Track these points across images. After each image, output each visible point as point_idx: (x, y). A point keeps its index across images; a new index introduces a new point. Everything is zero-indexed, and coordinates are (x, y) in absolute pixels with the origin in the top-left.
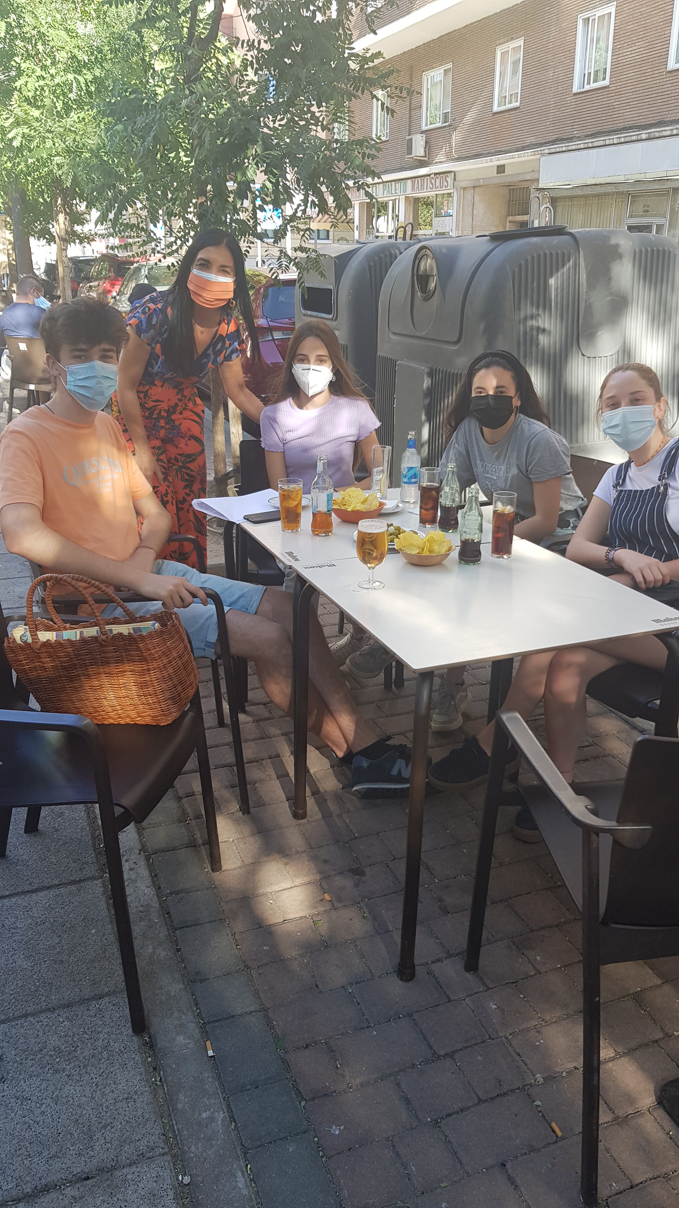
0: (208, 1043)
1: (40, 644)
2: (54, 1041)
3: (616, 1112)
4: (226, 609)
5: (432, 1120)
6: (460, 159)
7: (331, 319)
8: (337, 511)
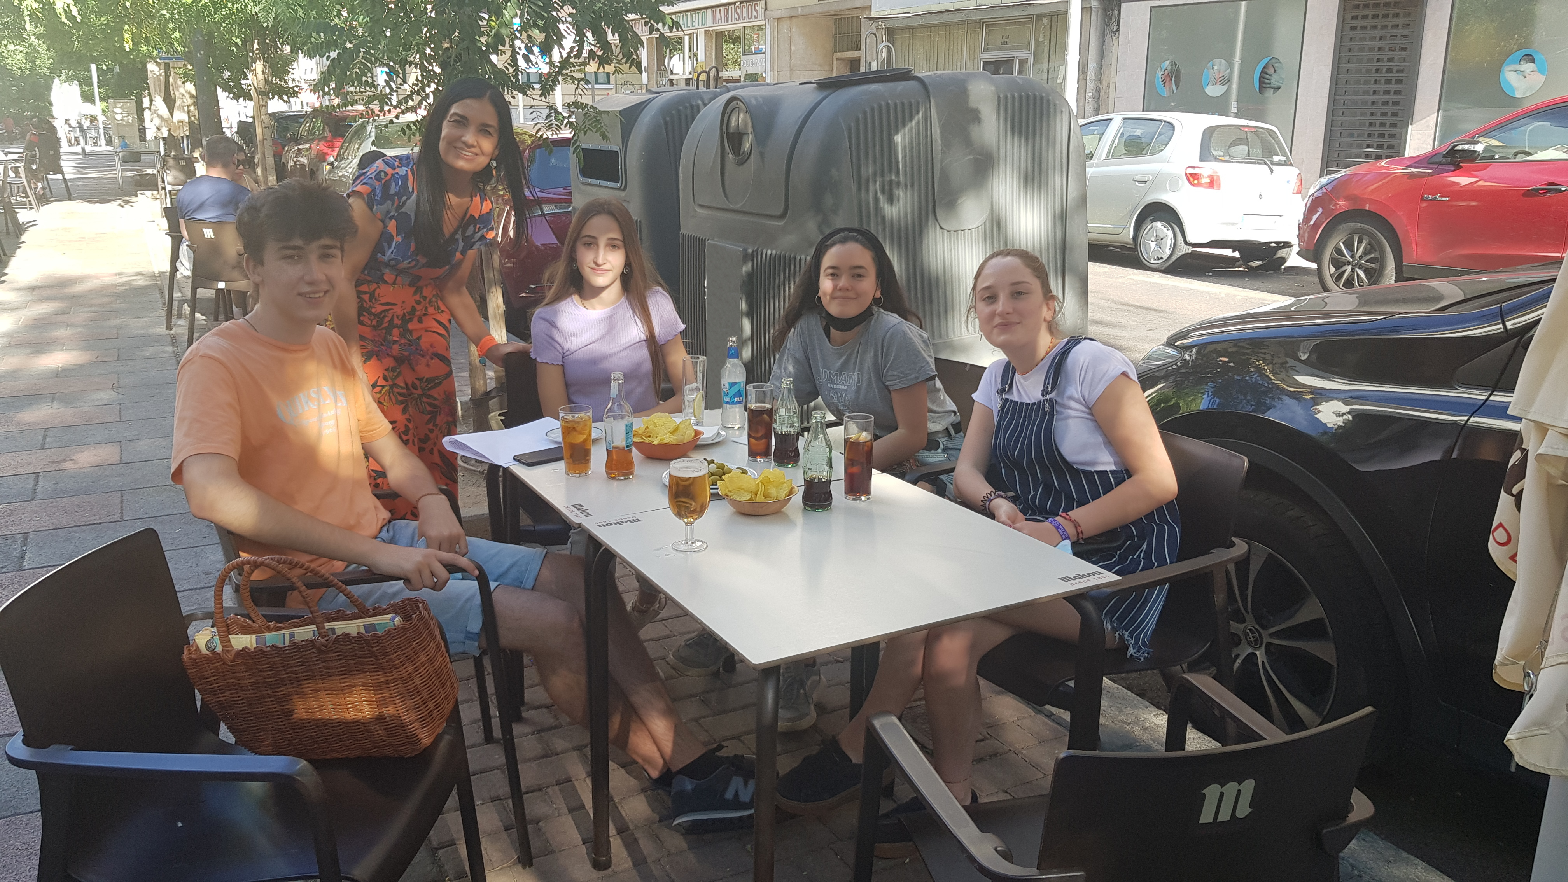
1: (233, 653)
4: (493, 585)
7: (619, 189)
8: (639, 446)
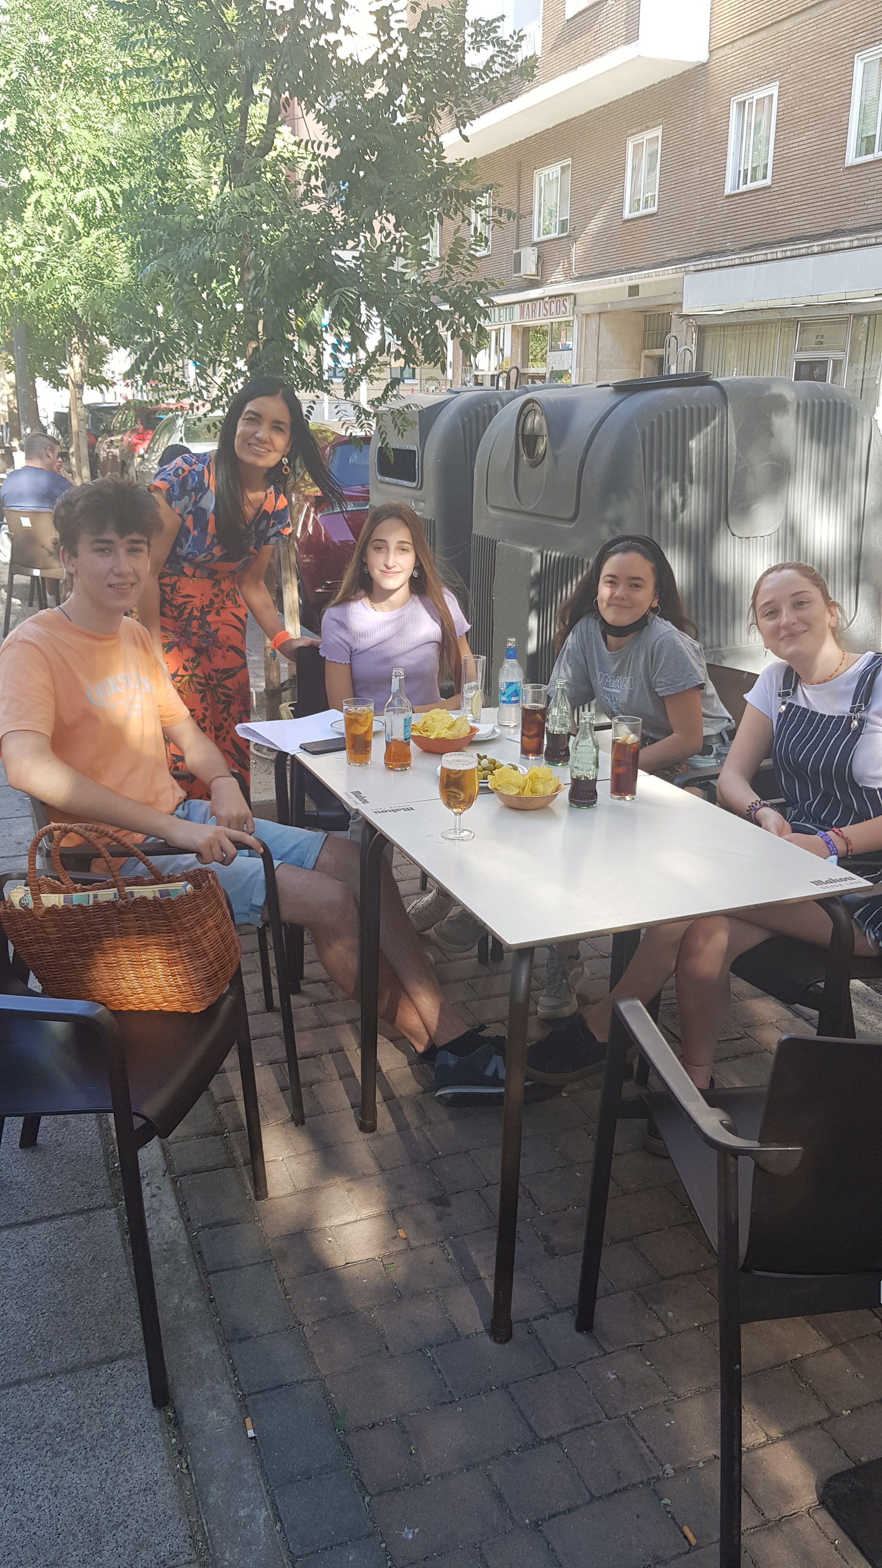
0: (248, 1421)
1: (43, 909)
2: (54, 1416)
3: (766, 1515)
4: (276, 863)
5: (531, 1522)
6: (581, 278)
7: (415, 488)
8: (417, 740)
